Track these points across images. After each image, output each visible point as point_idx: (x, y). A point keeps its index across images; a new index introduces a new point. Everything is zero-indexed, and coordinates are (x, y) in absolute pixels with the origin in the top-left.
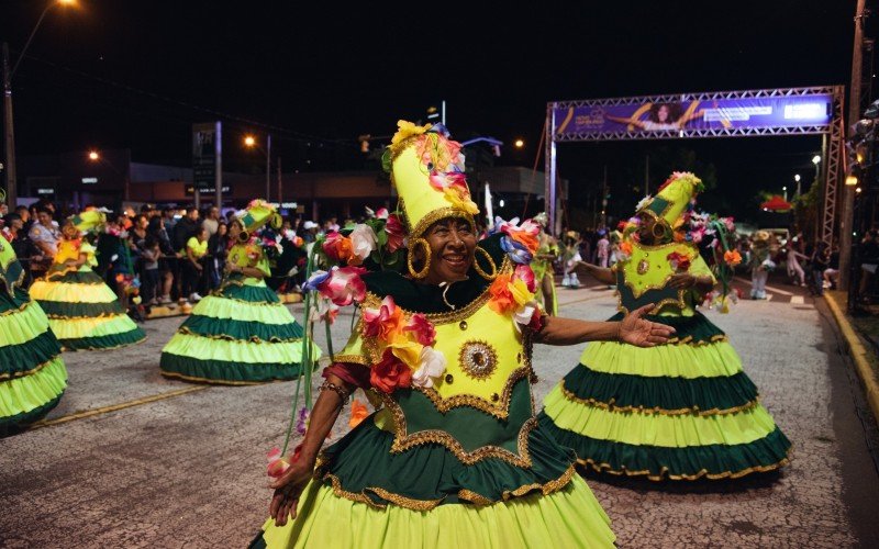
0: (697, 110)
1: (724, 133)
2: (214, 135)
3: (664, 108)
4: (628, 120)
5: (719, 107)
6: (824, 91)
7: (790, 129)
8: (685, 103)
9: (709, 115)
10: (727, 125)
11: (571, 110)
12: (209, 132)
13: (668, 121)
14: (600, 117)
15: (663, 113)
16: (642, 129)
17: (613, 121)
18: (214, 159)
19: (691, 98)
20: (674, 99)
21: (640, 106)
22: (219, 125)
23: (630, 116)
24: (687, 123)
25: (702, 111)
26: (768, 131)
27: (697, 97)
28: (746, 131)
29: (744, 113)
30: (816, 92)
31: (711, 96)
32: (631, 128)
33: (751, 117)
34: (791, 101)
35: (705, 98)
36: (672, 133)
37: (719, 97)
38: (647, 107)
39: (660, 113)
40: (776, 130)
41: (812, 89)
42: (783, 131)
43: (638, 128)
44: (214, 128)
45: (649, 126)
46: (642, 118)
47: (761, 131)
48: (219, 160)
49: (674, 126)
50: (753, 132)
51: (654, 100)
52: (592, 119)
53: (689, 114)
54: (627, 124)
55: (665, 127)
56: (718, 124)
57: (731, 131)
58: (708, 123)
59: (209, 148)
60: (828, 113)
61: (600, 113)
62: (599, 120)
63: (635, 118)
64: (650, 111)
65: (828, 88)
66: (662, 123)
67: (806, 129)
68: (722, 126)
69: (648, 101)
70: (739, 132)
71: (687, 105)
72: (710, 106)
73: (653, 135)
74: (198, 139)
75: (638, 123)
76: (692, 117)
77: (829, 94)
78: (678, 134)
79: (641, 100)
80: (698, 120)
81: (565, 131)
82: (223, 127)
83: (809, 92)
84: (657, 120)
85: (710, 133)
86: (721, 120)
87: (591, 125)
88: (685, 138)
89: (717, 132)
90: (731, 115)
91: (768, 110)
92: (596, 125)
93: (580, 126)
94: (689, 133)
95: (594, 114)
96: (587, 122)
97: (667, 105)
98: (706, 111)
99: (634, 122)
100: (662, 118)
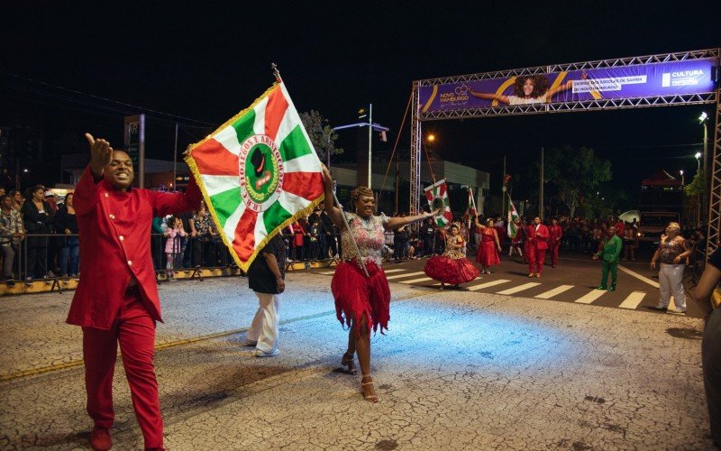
0: (564, 82)
1: (595, 105)
2: (139, 126)
3: (529, 81)
4: (494, 96)
5: (588, 78)
6: (708, 55)
7: (669, 99)
8: (551, 75)
9: (578, 86)
10: (597, 97)
11: (436, 87)
12: (135, 124)
13: (534, 95)
14: (465, 93)
15: (528, 87)
16: (507, 104)
17: (477, 97)
18: (138, 147)
19: (558, 70)
20: (541, 71)
21: (505, 80)
22: (143, 118)
24: (554, 97)
25: (569, 82)
26: (643, 102)
27: (565, 69)
28: (618, 103)
29: (616, 84)
30: (698, 56)
31: (579, 67)
32: (495, 104)
33: (622, 86)
34: (669, 69)
35: (573, 68)
36: (538, 107)
37: (588, 67)
38: (512, 80)
39: (525, 86)
40: (652, 101)
41: (692, 53)
43: (501, 103)
44: (139, 120)
45: (514, 101)
46: (507, 93)
47: (635, 102)
48: (142, 148)
49: (541, 100)
50: (627, 103)
51: (519, 74)
52: (456, 96)
53: (556, 87)
54: (491, 100)
55: (531, 101)
56: (588, 95)
57: (602, 104)
58: (576, 94)
59: (136, 137)
60: (713, 79)
61: (464, 89)
62: (464, 97)
63: (499, 94)
64: (514, 84)
65: (711, 51)
66: (528, 96)
67: (686, 98)
68: (592, 98)
69: (514, 74)
70: (610, 104)
71: (554, 77)
72: (579, 77)
73: (519, 111)
74: (129, 130)
75: (503, 98)
76: (559, 89)
77: (714, 58)
78: (544, 108)
79: (506, 75)
81: (429, 110)
82: (146, 119)
83: (690, 57)
84: (522, 95)
85: (579, 106)
86: (591, 91)
87: (455, 102)
88: (551, 112)
89: (586, 105)
90: (602, 85)
91: (643, 79)
92: (460, 102)
93: (444, 103)
94: (556, 107)
95: (459, 91)
96: (451, 99)
97: (533, 77)
98: (574, 82)
99: (498, 97)
100: (527, 92)
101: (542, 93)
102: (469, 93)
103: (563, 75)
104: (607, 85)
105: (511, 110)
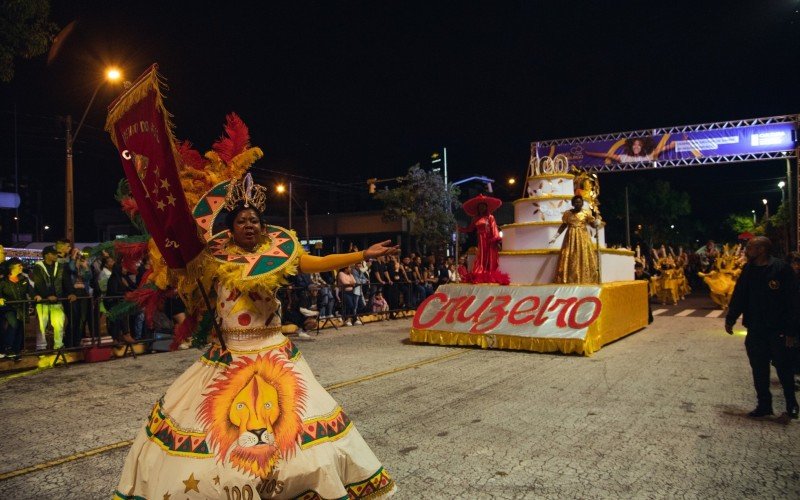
1: (695, 162)
3: (637, 142)
4: (606, 155)
5: (689, 139)
6: (787, 120)
7: (758, 156)
8: (656, 137)
9: (679, 146)
10: (698, 155)
11: (553, 148)
13: (642, 154)
14: (579, 153)
15: (637, 147)
16: (619, 161)
17: (591, 156)
19: (662, 132)
20: (647, 134)
21: (615, 142)
23: (606, 151)
24: (660, 155)
25: (672, 143)
26: (737, 158)
27: (668, 131)
28: (716, 159)
29: (713, 144)
30: (780, 120)
31: (681, 130)
32: (608, 162)
33: (719, 145)
34: (756, 130)
35: (675, 131)
36: (647, 164)
37: (688, 130)
38: (622, 142)
39: (634, 147)
40: (744, 157)
41: (776, 118)
42: (751, 157)
43: (614, 161)
45: (625, 159)
46: (618, 152)
47: (730, 158)
49: (648, 158)
50: (723, 159)
51: (628, 135)
53: (661, 146)
54: (604, 158)
55: (640, 159)
56: (690, 153)
57: (702, 160)
58: (679, 153)
60: (793, 139)
61: (579, 149)
62: (579, 156)
63: (611, 152)
64: (625, 145)
65: (790, 116)
66: (636, 155)
67: (773, 155)
68: (693, 156)
69: (623, 136)
70: (709, 160)
71: (658, 139)
72: (680, 138)
73: (629, 167)
75: (614, 156)
76: (664, 149)
77: (792, 122)
78: (652, 165)
79: (616, 137)
80: (670, 152)
83: (773, 121)
84: (632, 154)
85: (682, 163)
86: (691, 150)
87: (571, 160)
88: (658, 168)
89: (688, 161)
90: (701, 145)
91: (735, 140)
92: (576, 160)
94: (663, 163)
95: (574, 151)
97: (640, 139)
98: (677, 143)
99: (610, 156)
100: (636, 151)
101: (649, 152)
102: (583, 153)
103: (666, 137)
104: (705, 145)
105: (622, 167)
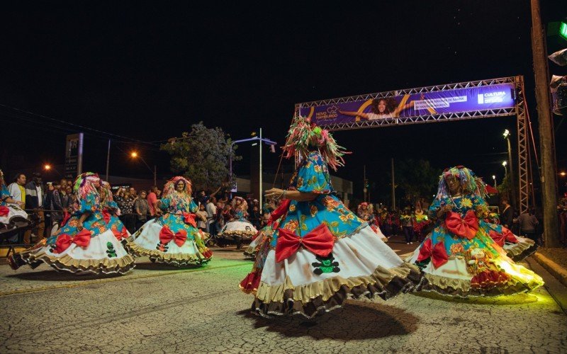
0: (408, 102)
1: (431, 118)
2: (78, 142)
3: (382, 102)
4: (356, 113)
5: (425, 98)
6: (507, 82)
7: (484, 113)
8: (398, 97)
9: (418, 105)
10: (433, 113)
11: (313, 108)
12: (75, 141)
13: (386, 112)
14: (334, 112)
15: (382, 106)
16: (367, 119)
17: (344, 115)
18: (77, 158)
19: (403, 93)
21: (363, 102)
22: (82, 135)
23: (356, 110)
24: (401, 113)
25: (412, 102)
26: (466, 115)
27: (408, 93)
28: (448, 116)
29: (446, 102)
30: (501, 82)
31: (418, 91)
32: (358, 119)
33: (450, 104)
34: (481, 91)
35: (414, 92)
36: (390, 120)
37: (424, 91)
38: (370, 102)
39: (379, 106)
40: (472, 114)
41: (497, 80)
42: (478, 114)
43: (362, 118)
44: (78, 137)
45: (372, 116)
46: (366, 111)
47: (460, 115)
48: (80, 159)
49: (391, 116)
50: (454, 116)
51: (375, 97)
52: (328, 114)
53: (402, 105)
54: (355, 117)
55: (384, 117)
56: (426, 111)
57: (436, 117)
58: (417, 111)
59: (75, 151)
60: (513, 97)
61: (334, 109)
62: (334, 115)
63: (360, 111)
64: (372, 105)
65: (509, 78)
66: (382, 113)
67: (496, 112)
68: (429, 113)
70: (442, 117)
71: (400, 99)
72: (418, 98)
73: (376, 124)
74: (69, 146)
75: (363, 115)
76: (405, 107)
77: (512, 83)
78: (394, 122)
79: (365, 98)
80: (410, 110)
82: (84, 136)
83: (495, 83)
84: (378, 112)
85: (420, 119)
86: (427, 108)
87: (327, 119)
88: (400, 124)
89: (425, 118)
90: (435, 104)
91: (464, 99)
92: (332, 118)
93: (320, 120)
94: (403, 120)
95: (330, 110)
96: (324, 117)
97: (385, 99)
98: (415, 102)
99: (360, 114)
100: (381, 110)
101: (392, 111)
102: (338, 112)
103: (406, 97)
104: (439, 103)
105: (370, 124)
